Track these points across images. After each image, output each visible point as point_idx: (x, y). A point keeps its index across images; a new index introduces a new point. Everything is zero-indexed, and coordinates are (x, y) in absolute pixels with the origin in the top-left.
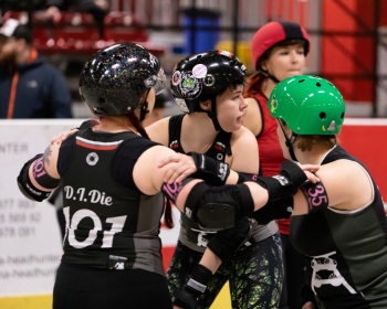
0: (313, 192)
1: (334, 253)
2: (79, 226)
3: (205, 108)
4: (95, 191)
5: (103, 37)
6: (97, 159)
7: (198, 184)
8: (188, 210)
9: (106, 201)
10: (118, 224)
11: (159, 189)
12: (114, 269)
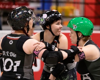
0: (81, 55)
1: (89, 74)
2: (7, 64)
3: (48, 28)
4: (11, 53)
5: (15, 4)
6: (12, 42)
7: (46, 50)
8: (42, 58)
9: (14, 56)
10: (18, 63)
11: (32, 53)
12: (17, 78)
